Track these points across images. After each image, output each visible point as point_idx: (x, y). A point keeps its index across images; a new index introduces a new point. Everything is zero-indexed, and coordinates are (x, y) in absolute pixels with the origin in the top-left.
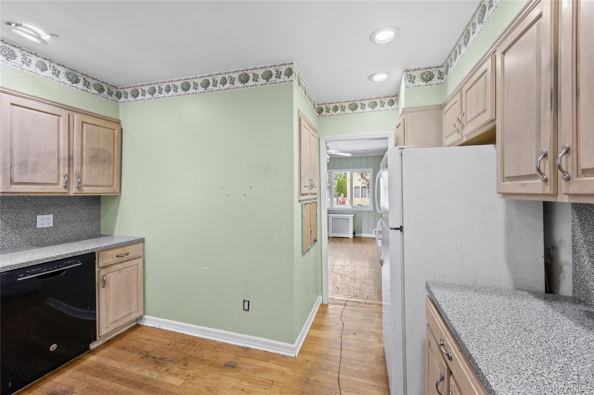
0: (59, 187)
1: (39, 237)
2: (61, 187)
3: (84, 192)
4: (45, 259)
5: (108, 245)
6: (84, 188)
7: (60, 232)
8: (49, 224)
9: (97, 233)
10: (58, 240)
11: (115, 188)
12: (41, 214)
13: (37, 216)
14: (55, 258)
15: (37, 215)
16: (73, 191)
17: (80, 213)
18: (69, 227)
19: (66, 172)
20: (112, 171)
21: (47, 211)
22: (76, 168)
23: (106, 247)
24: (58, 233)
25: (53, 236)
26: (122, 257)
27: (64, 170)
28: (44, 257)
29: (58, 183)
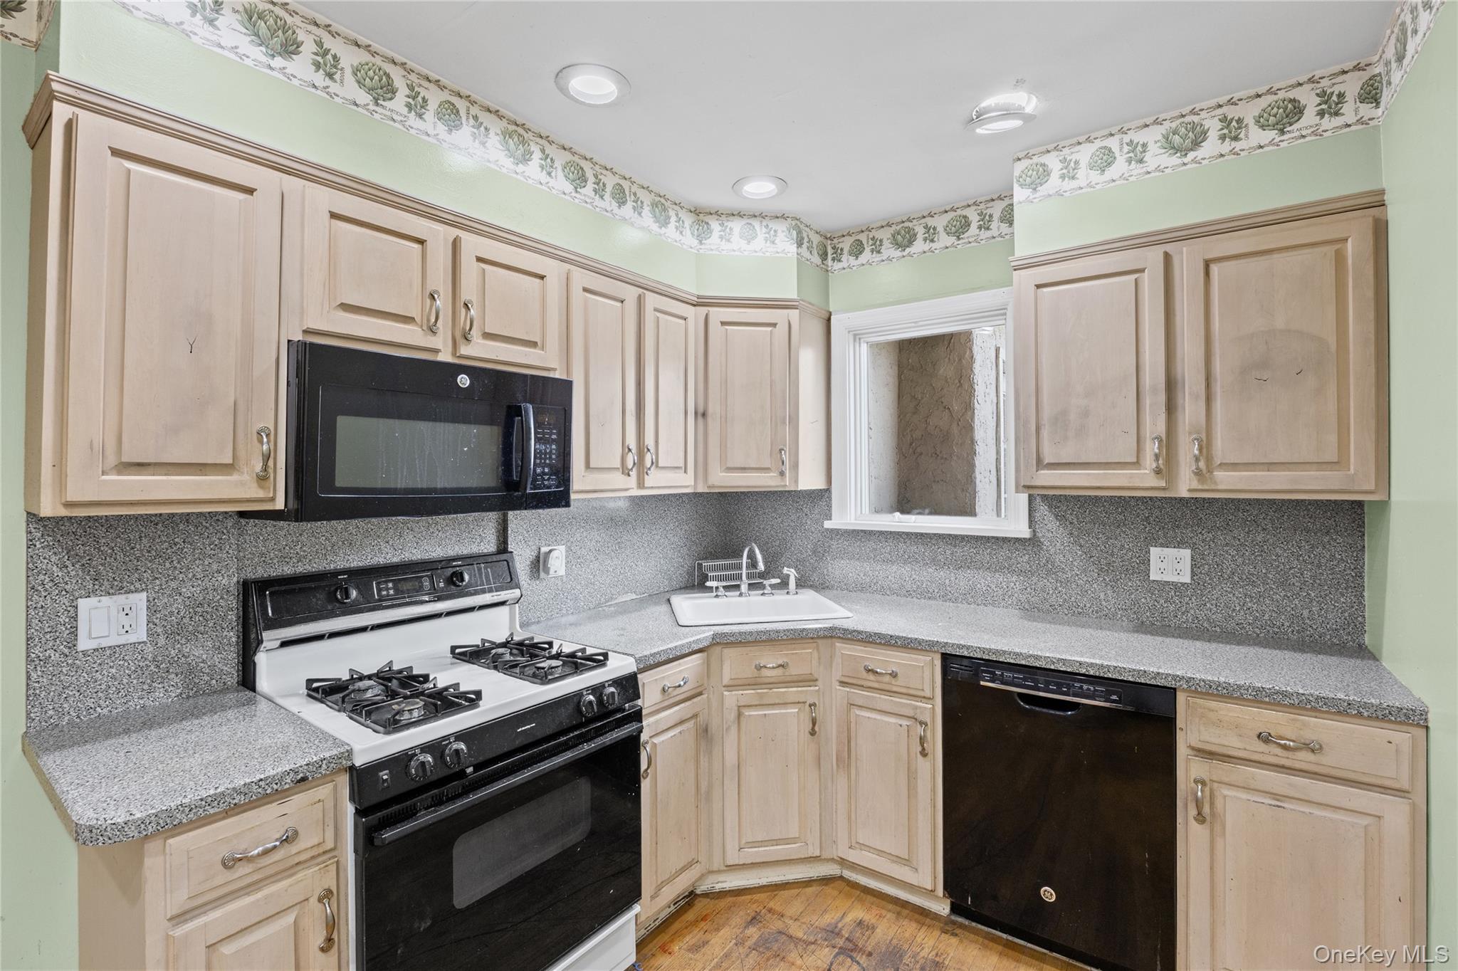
0: (1142, 471)
1: (1156, 604)
2: (1146, 471)
3: (1220, 487)
4: (1031, 656)
5: (1222, 679)
6: (1219, 474)
7: (1212, 605)
8: (1180, 573)
9: (1345, 637)
10: (1205, 625)
11: (1352, 471)
12: (1162, 545)
13: (1151, 548)
14: (1054, 663)
15: (1152, 546)
16: (1185, 486)
17: (1277, 555)
18: (1240, 593)
19: (1161, 428)
20: (1332, 407)
21: (1176, 537)
22: (1191, 411)
23: (1211, 687)
24: (1205, 605)
25: (1192, 612)
26: (1285, 747)
27: (1155, 424)
28: (1031, 652)
29: (1141, 462)
